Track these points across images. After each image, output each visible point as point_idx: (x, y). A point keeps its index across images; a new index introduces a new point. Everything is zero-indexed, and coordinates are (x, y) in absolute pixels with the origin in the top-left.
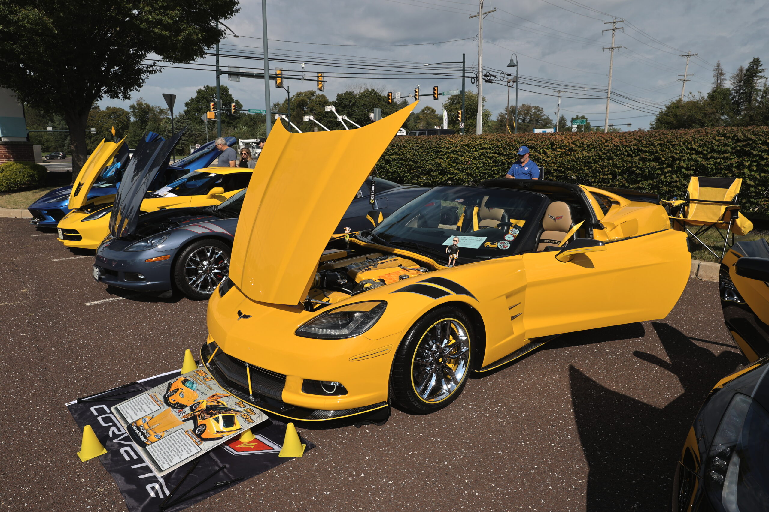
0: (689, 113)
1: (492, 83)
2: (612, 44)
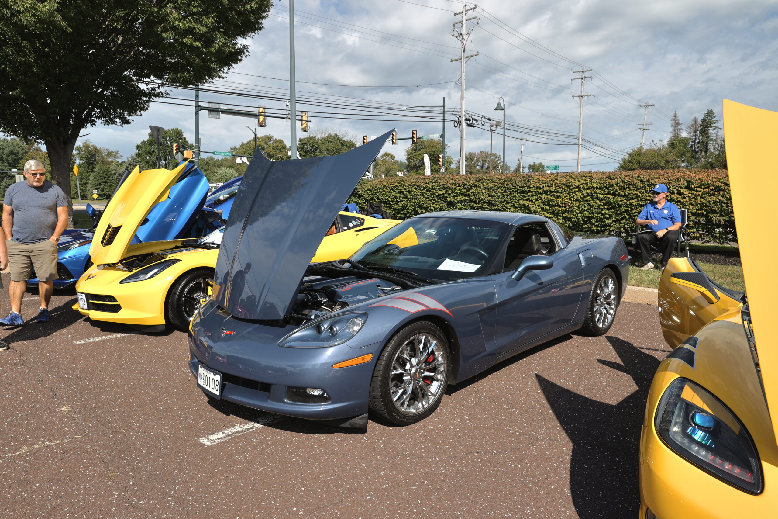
0: (652, 160)
1: (474, 127)
2: (581, 92)
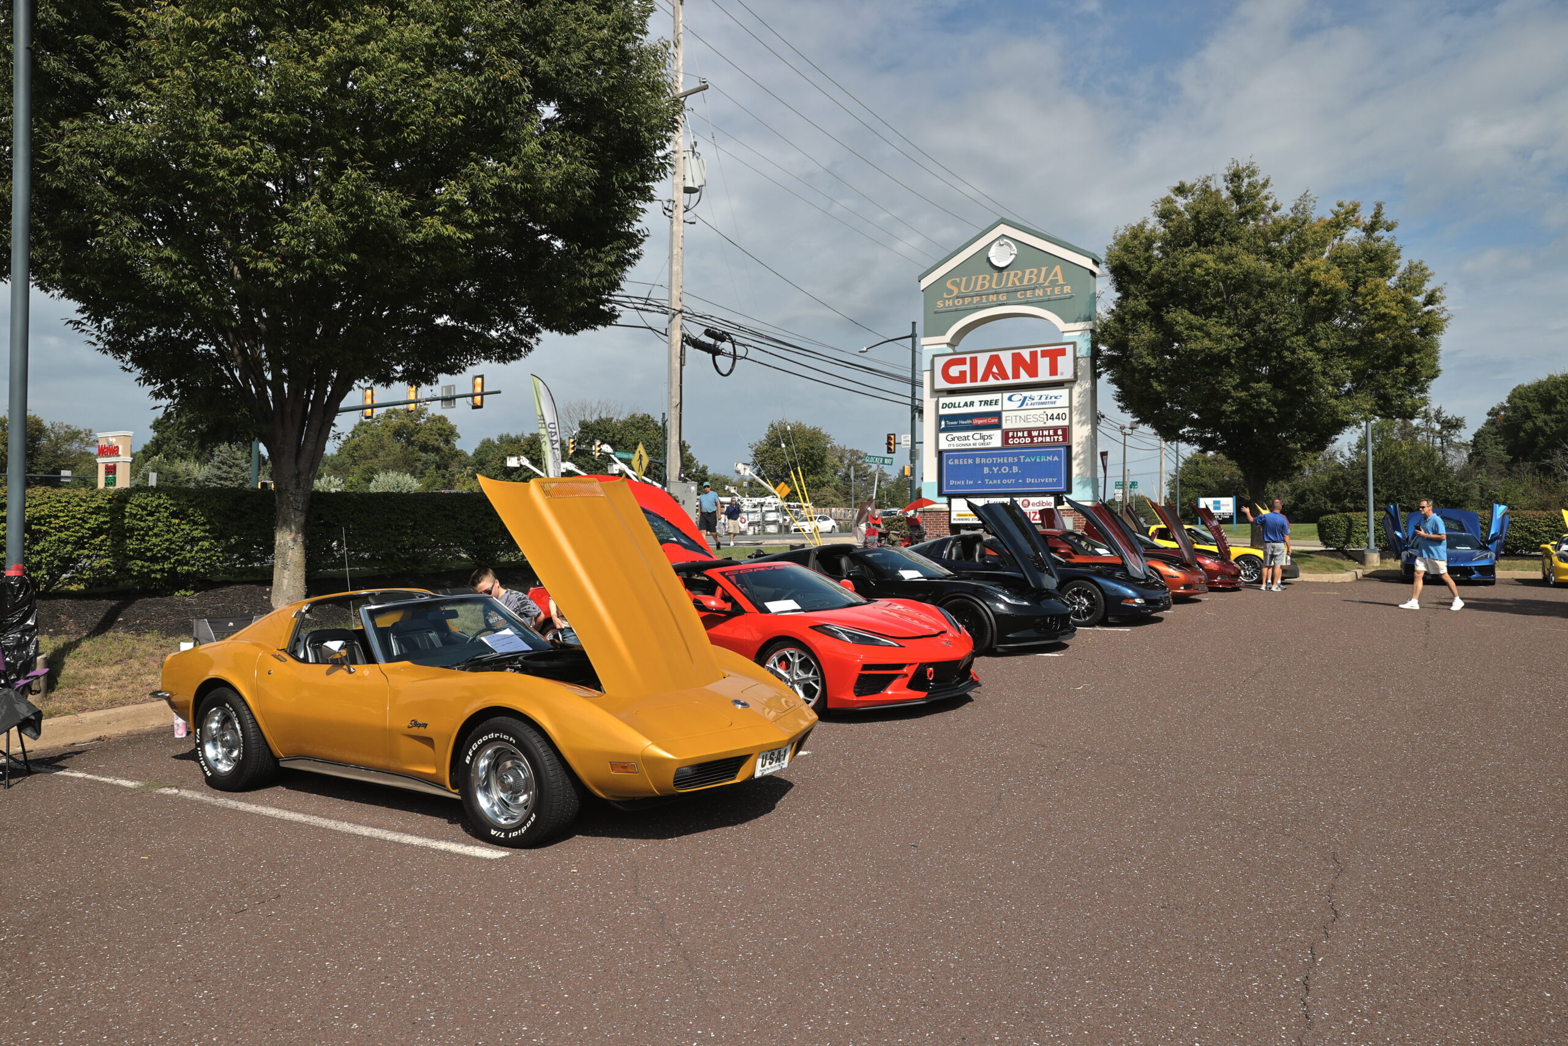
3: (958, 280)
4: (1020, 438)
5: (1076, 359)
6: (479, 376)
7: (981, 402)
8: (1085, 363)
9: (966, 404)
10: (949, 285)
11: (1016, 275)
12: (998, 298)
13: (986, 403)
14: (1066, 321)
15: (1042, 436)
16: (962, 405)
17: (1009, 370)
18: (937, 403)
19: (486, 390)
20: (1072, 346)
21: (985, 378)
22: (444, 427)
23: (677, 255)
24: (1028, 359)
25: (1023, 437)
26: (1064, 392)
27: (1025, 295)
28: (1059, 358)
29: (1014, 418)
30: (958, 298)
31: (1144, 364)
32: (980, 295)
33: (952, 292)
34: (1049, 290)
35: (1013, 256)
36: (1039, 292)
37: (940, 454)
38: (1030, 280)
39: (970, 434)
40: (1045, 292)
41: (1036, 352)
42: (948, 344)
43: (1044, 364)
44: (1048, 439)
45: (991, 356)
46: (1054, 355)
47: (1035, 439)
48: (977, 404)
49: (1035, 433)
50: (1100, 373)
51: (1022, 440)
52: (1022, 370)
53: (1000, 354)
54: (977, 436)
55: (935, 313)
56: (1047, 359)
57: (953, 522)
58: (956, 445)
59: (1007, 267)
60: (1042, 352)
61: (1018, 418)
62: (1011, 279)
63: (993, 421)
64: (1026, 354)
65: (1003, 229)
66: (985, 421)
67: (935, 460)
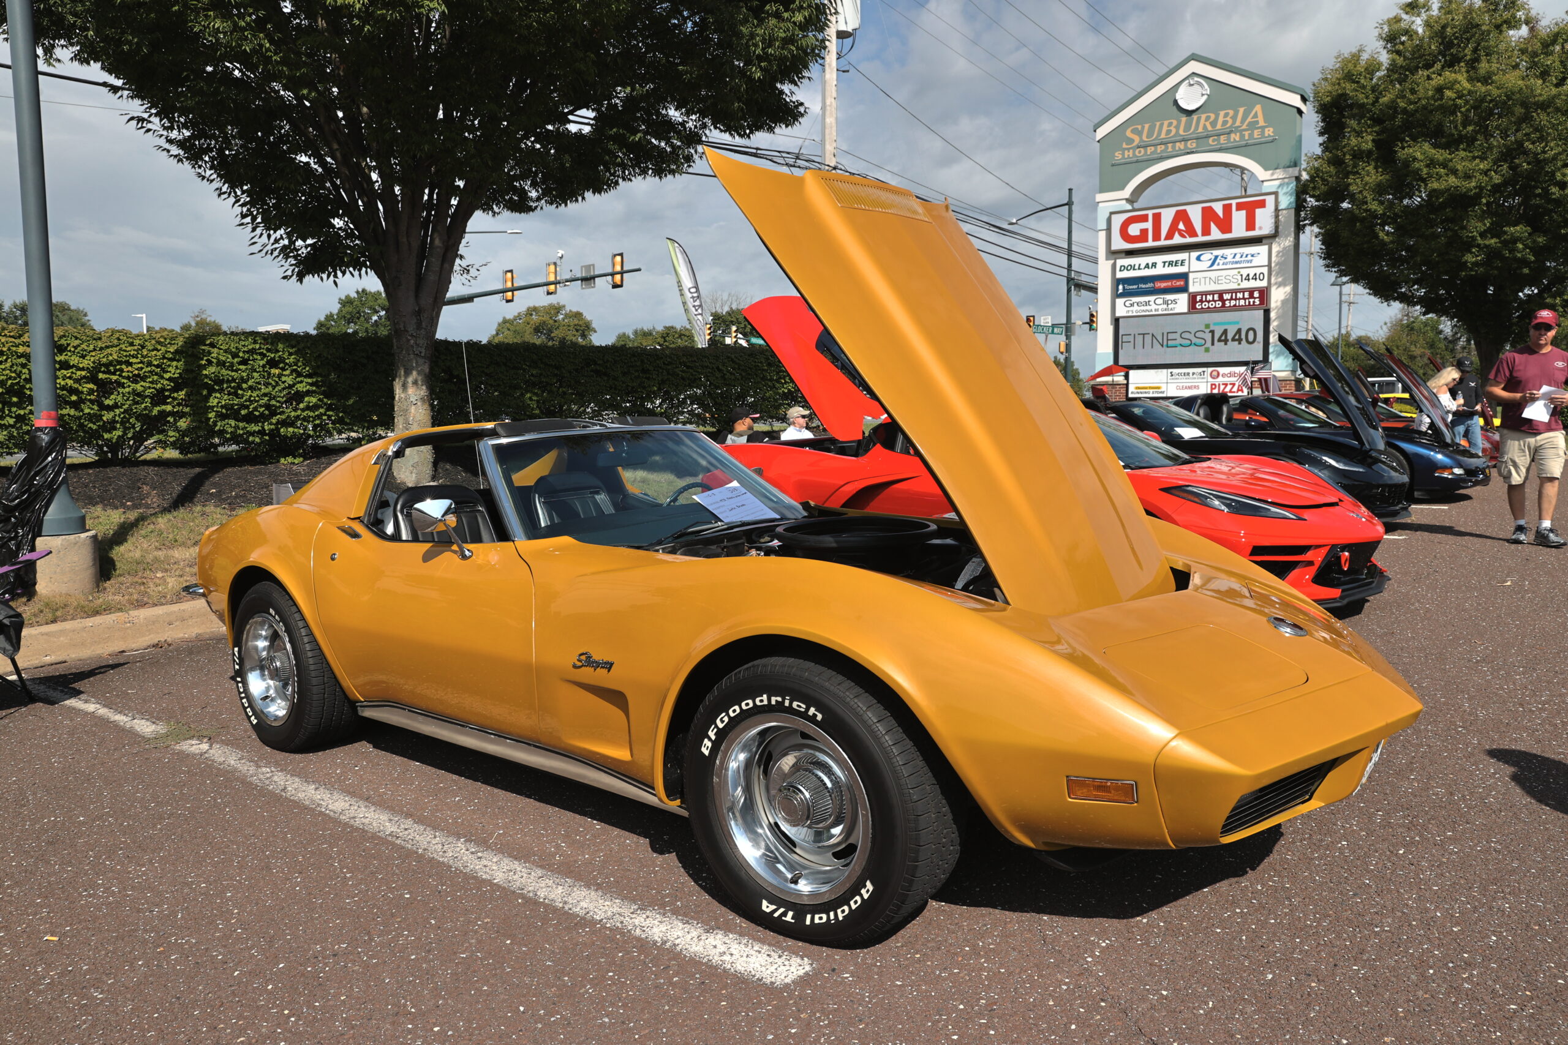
3: (1139, 127)
4: (1209, 302)
5: (1277, 210)
6: (618, 255)
7: (1164, 263)
8: (1287, 218)
9: (1147, 266)
10: (1129, 133)
11: (1208, 118)
12: (1186, 145)
13: (1171, 263)
14: (1266, 169)
15: (1236, 299)
16: (1142, 266)
17: (1198, 226)
18: (1114, 266)
19: (625, 268)
20: (1273, 197)
21: (1170, 236)
22: (581, 323)
23: (830, 106)
24: (1221, 214)
25: (1213, 300)
26: (1263, 249)
27: (1218, 140)
28: (1258, 212)
29: (1203, 280)
30: (1139, 147)
31: (1370, 210)
32: (1165, 144)
33: (1133, 141)
34: (1246, 134)
35: (1205, 97)
36: (1235, 137)
37: (1116, 321)
38: (1225, 123)
39: (1152, 298)
40: (1242, 137)
41: (1231, 205)
42: (1127, 200)
43: (1239, 219)
44: (1242, 302)
45: (1178, 212)
46: (1250, 209)
47: (1227, 302)
48: (1160, 265)
49: (1226, 296)
50: (1305, 226)
51: (1212, 305)
52: (1213, 225)
53: (1188, 208)
54: (1160, 301)
55: (1113, 165)
56: (1244, 212)
57: (1130, 395)
58: (1135, 310)
59: (1197, 109)
60: (1238, 204)
61: (1208, 280)
62: (1202, 123)
63: (1178, 283)
64: (1218, 208)
65: (1194, 66)
66: (1170, 284)
67: (1110, 329)
